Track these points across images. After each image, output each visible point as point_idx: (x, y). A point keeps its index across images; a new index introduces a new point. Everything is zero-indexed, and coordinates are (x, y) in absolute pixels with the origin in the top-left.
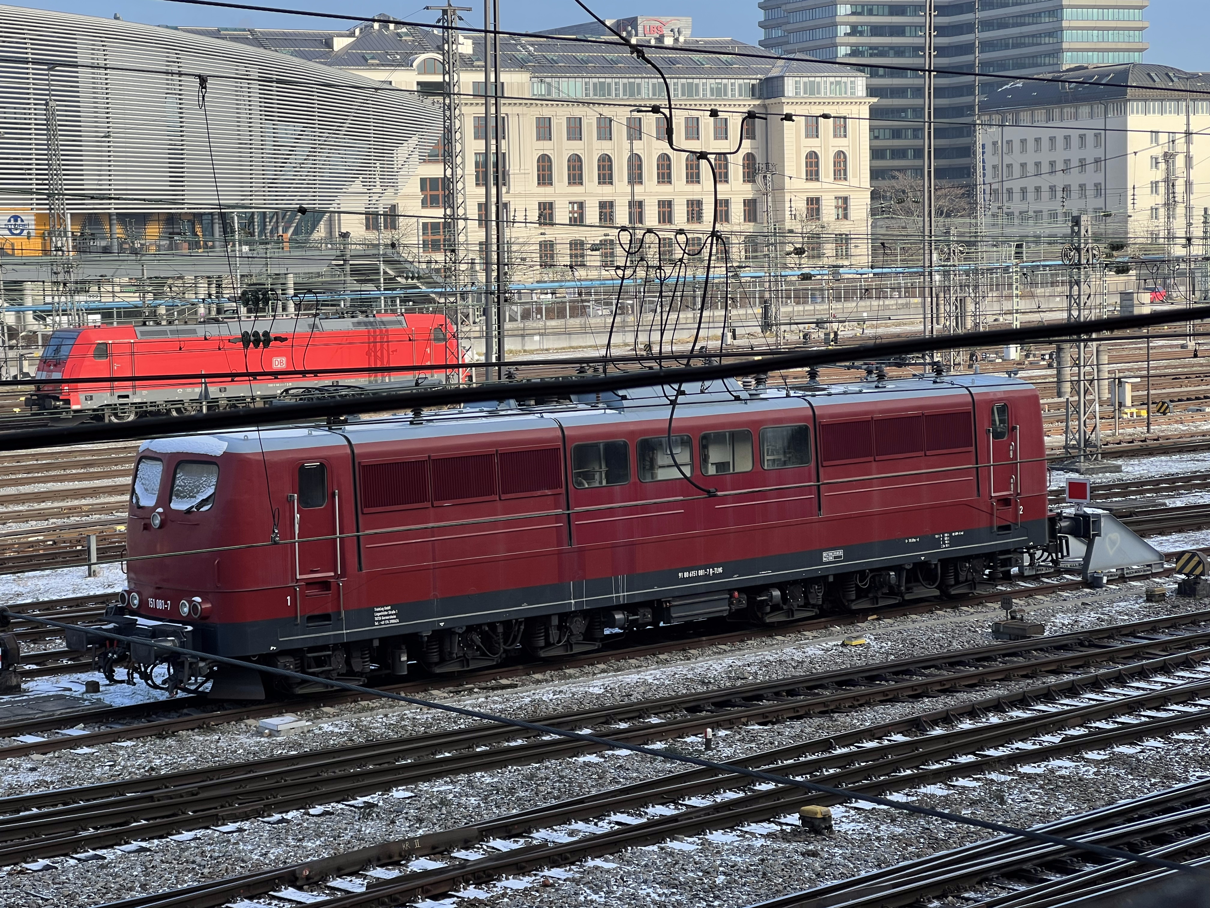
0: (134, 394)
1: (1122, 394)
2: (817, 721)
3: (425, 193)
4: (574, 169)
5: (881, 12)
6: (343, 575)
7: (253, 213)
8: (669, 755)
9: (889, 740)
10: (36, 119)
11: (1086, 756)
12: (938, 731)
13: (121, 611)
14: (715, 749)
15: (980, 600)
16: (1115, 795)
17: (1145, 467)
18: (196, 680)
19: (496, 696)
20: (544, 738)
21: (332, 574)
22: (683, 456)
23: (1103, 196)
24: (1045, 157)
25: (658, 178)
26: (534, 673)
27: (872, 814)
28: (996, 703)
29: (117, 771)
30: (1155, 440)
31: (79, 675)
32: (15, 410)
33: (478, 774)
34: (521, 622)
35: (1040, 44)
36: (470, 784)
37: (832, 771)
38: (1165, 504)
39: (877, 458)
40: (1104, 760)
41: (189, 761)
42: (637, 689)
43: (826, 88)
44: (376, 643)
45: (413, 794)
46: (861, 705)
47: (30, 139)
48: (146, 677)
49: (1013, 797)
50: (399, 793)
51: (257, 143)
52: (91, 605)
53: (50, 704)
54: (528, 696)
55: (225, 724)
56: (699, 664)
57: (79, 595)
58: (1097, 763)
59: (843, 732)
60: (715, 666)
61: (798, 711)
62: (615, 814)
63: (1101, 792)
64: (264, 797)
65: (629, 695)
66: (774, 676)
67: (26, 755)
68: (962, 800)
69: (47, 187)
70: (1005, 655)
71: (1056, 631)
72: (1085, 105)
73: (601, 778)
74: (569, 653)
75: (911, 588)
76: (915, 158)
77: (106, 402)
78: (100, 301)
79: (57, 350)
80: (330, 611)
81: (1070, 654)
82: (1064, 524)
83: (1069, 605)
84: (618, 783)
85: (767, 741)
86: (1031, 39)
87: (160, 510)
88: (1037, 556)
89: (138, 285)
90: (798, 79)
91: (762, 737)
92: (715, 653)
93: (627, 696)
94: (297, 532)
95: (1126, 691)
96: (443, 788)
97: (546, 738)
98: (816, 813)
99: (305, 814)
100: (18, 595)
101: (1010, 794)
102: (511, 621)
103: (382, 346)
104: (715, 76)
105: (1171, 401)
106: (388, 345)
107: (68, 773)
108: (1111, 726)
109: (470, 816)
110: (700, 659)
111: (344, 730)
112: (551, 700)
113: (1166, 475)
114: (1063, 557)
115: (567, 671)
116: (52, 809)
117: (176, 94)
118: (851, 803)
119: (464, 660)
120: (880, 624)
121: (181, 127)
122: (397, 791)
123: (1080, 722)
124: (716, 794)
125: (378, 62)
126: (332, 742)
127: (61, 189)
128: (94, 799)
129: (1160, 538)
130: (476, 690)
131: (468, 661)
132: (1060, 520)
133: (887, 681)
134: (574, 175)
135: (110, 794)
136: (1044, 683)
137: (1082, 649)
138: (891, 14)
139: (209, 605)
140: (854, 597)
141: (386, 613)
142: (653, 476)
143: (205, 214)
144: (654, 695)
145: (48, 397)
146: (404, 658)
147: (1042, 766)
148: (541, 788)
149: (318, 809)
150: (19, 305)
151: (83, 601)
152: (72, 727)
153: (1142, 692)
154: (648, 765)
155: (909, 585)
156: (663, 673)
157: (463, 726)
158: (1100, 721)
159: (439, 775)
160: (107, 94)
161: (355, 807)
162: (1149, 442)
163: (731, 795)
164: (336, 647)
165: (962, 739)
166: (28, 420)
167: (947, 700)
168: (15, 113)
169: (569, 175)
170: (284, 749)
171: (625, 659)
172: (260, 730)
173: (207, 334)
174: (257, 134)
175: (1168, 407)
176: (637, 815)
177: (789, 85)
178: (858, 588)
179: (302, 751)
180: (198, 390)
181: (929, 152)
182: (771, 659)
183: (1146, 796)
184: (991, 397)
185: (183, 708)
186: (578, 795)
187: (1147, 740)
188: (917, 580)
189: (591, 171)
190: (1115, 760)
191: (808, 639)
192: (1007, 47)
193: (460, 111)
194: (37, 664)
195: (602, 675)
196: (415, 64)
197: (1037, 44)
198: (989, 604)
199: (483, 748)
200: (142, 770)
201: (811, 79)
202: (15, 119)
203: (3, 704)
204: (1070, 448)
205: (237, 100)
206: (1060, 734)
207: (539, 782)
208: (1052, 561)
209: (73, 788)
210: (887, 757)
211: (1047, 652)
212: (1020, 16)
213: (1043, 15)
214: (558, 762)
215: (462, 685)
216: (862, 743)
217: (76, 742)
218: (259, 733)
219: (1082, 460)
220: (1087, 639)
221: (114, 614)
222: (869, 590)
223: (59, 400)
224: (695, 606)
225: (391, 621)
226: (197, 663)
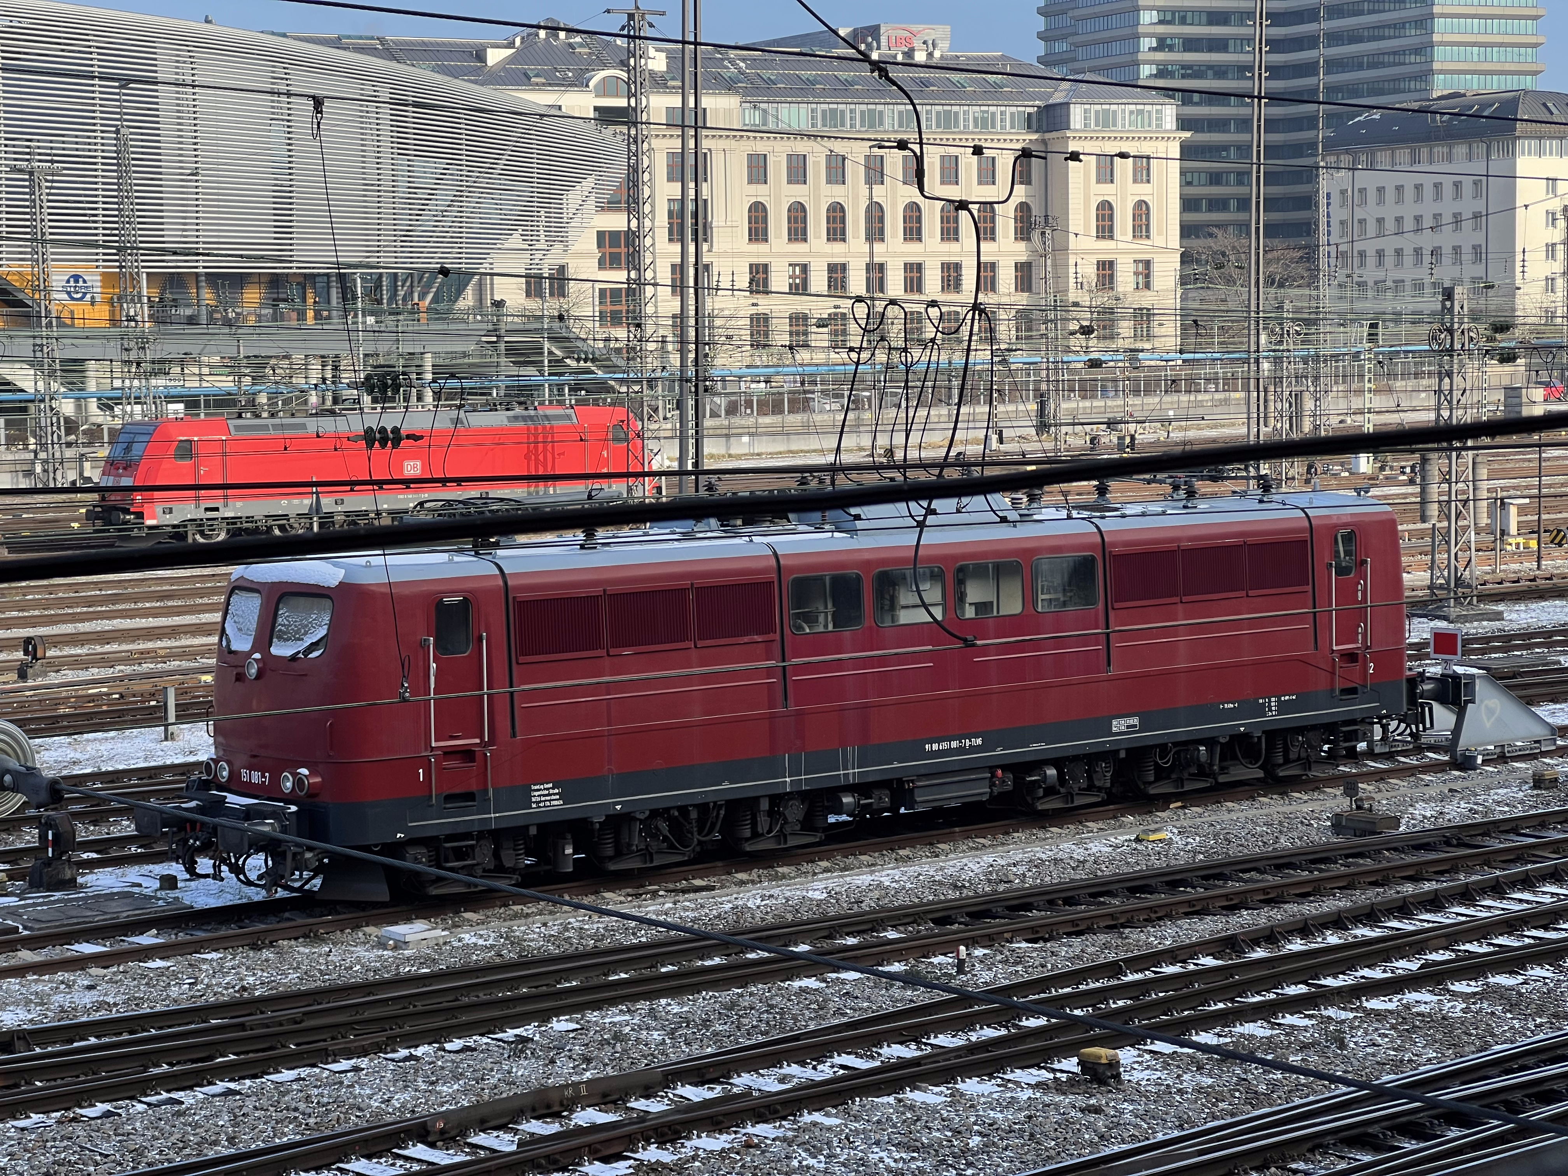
0: (226, 506)
1: (1505, 519)
2: (1102, 938)
3: (603, 250)
4: (796, 222)
5: (1196, 21)
6: (491, 742)
7: (381, 274)
8: (910, 980)
9: (1195, 964)
10: (103, 151)
11: (1452, 988)
12: (1260, 953)
13: (205, 785)
14: (969, 972)
15: (1317, 784)
16: (1489, 1039)
17: (1533, 614)
18: (301, 875)
19: (687, 901)
20: (748, 956)
21: (477, 741)
22: (933, 593)
23: (1484, 261)
24: (1408, 211)
25: (905, 234)
26: (737, 872)
27: (1173, 1059)
28: (1336, 918)
29: (199, 991)
30: (1547, 579)
31: (151, 867)
32: (73, 525)
33: (663, 1001)
34: (721, 806)
35: (1404, 64)
36: (652, 1013)
37: (1121, 1003)
38: (1559, 662)
39: (1184, 599)
40: (1475, 994)
41: (291, 979)
42: (870, 894)
43: (1124, 119)
44: (533, 831)
45: (578, 1026)
46: (1160, 919)
47: (96, 177)
48: (237, 870)
49: (1356, 1040)
50: (561, 1025)
51: (387, 184)
52: (168, 777)
53: (114, 904)
54: (729, 902)
55: (338, 933)
56: (951, 863)
57: (153, 764)
58: (1465, 997)
59: (1136, 953)
60: (970, 865)
61: (1077, 925)
62: (839, 1055)
63: (1471, 1035)
64: (387, 1027)
65: (859, 902)
66: (1048, 879)
67: (83, 969)
68: (1290, 1043)
69: (117, 238)
70: (1347, 856)
71: (1414, 826)
72: (1462, 143)
73: (822, 1009)
74: (782, 846)
75: (1227, 768)
76: (1239, 210)
77: (189, 517)
78: (183, 386)
79: (128, 449)
80: (474, 788)
81: (1432, 856)
82: (1427, 687)
83: (1433, 792)
84: (844, 1015)
85: (1037, 963)
86: (1392, 57)
87: (257, 656)
88: (1391, 728)
89: (232, 367)
90: (1087, 106)
91: (1031, 958)
92: (972, 848)
93: (857, 902)
94: (432, 686)
95: (1505, 904)
96: (617, 1019)
97: (752, 956)
98: (1100, 1057)
99: (439, 1049)
100: (74, 762)
101: (1353, 1036)
102: (708, 804)
103: (545, 449)
104: (980, 102)
106: (553, 447)
107: (136, 992)
108: (1485, 949)
109: (652, 1055)
110: (951, 856)
111: (491, 942)
112: (758, 907)
113: (1561, 625)
114: (1425, 729)
115: (779, 869)
116: (115, 1039)
117: (283, 120)
118: (1145, 1044)
119: (647, 854)
120: (1185, 814)
121: (290, 162)
122: (558, 1021)
123: (1445, 944)
124: (970, 1030)
125: (543, 80)
126: (475, 958)
127: (135, 242)
128: (170, 1027)
129: (1552, 706)
130: (661, 893)
131: (651, 855)
132: (1422, 681)
133: (1194, 887)
134: (796, 230)
135: (189, 1020)
136: (1398, 892)
137: (1448, 849)
138: (1210, 23)
139: (318, 780)
140: (1152, 779)
141: (546, 792)
142: (893, 618)
143: (319, 275)
144: (891, 901)
145: (115, 508)
146: (569, 851)
147: (1395, 999)
148: (745, 1021)
149: (456, 1044)
150: (79, 390)
151: (157, 771)
152: (142, 934)
153: (1526, 906)
154: (883, 992)
155: (1225, 764)
156: (904, 873)
157: (644, 940)
158: (1470, 942)
159: (613, 1002)
160: (195, 119)
161: (504, 1042)
162: (1539, 582)
163: (989, 1033)
164: (481, 835)
165: (1291, 963)
166: (90, 538)
167: (1271, 913)
168: (77, 143)
169: (789, 229)
170: (413, 966)
171: (855, 855)
172: (383, 940)
173: (320, 429)
174: (387, 172)
175: (1564, 536)
176: (867, 1056)
177: (1077, 115)
178: (1158, 768)
179: (436, 969)
180: (307, 502)
181: (1258, 203)
182: (1044, 857)
183: (1529, 1041)
184: (1334, 521)
185: (284, 912)
186: (792, 1030)
187: (1532, 968)
188: (1235, 758)
189: (817, 224)
190: (1488, 993)
191: (1092, 831)
192: (1360, 67)
193: (649, 144)
194: (97, 852)
195: (825, 875)
196: (592, 84)
197: (1400, 64)
198: (1328, 790)
199: (670, 968)
200: (231, 990)
201: (1104, 107)
202: (77, 150)
203: (55, 902)
204: (1437, 588)
205: (362, 128)
206: (1418, 959)
207: (741, 1013)
208: (1411, 734)
209: (141, 1012)
210: (1193, 986)
211: (1403, 852)
212: (1378, 27)
213: (1407, 25)
214: (766, 987)
215: (643, 886)
216: (1161, 967)
217: (147, 953)
218: (382, 945)
219: (1452, 604)
220: (1454, 836)
221: (197, 789)
222: (1171, 769)
223: (130, 513)
224: (947, 787)
225: (553, 803)
226: (302, 854)
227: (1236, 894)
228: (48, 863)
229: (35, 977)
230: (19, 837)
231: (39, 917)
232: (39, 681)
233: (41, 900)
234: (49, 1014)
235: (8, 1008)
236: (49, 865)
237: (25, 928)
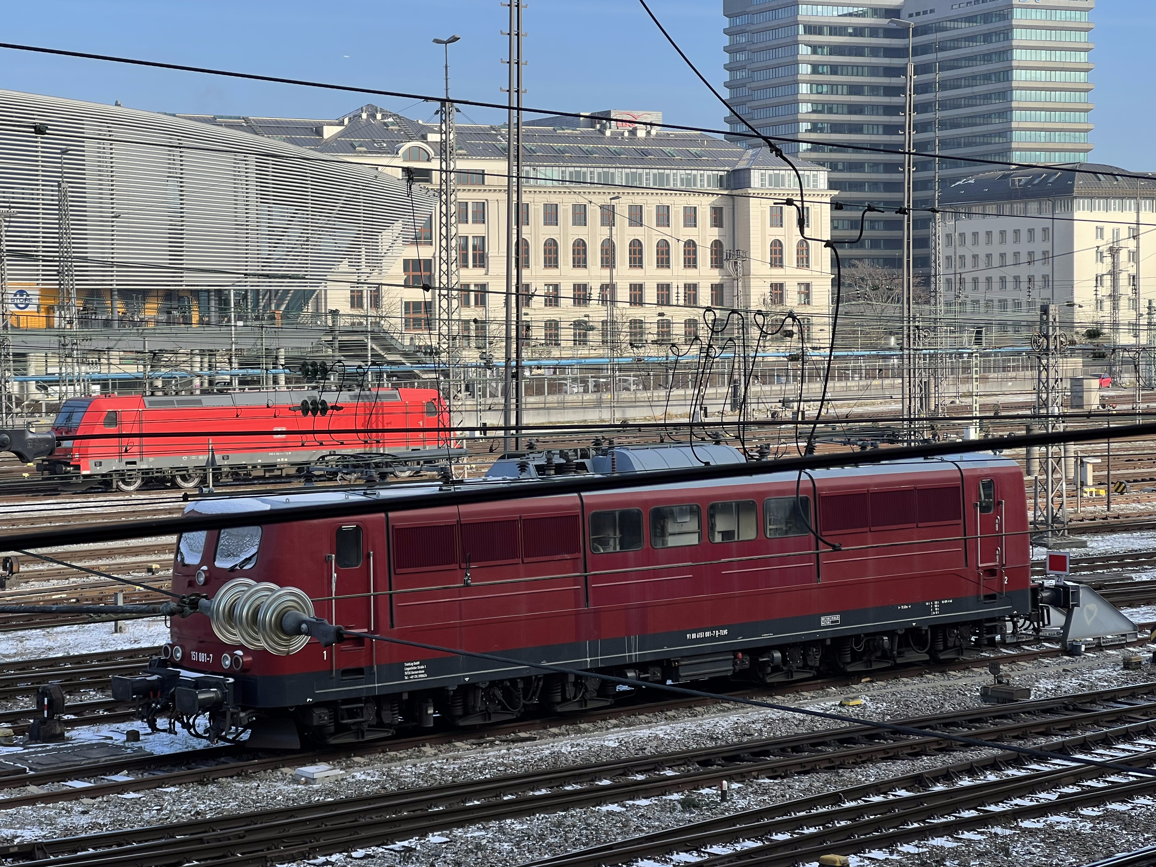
0: (142, 460)
1: (1084, 474)
2: (824, 776)
3: (408, 273)
4: (550, 253)
5: (840, 111)
6: (376, 631)
7: (246, 291)
8: (688, 805)
9: (893, 795)
10: (43, 199)
11: (1082, 812)
12: (939, 788)
13: (163, 664)
14: (730, 800)
15: (967, 665)
16: (1112, 849)
17: (1108, 543)
18: (237, 730)
19: (517, 748)
20: (567, 788)
21: (366, 630)
22: (692, 524)
23: (1051, 287)
24: (1009, 248)
25: (630, 263)
26: (550, 727)
27: (886, 863)
28: (992, 762)
29: (164, 815)
30: (1115, 518)
31: (118, 725)
32: (24, 474)
33: (508, 821)
34: (540, 678)
35: (991, 143)
36: (501, 830)
37: (843, 823)
38: (1131, 578)
39: (873, 529)
40: (1099, 817)
41: (231, 806)
42: (650, 744)
43: (790, 181)
44: (405, 696)
45: (448, 840)
46: (864, 762)
47: (38, 218)
48: (187, 726)
49: (1017, 849)
50: (435, 838)
51: (253, 224)
52: (120, 660)
53: (94, 752)
54: (548, 749)
55: (262, 772)
56: (706, 721)
57: (108, 650)
58: (1092, 819)
59: (850, 787)
60: (721, 722)
61: (805, 767)
62: (642, 860)
63: (1099, 846)
64: (308, 840)
65: (643, 749)
66: (778, 733)
67: (77, 799)
68: (969, 852)
69: (57, 264)
70: (995, 718)
71: (1040, 696)
72: (1034, 201)
73: (626, 827)
74: (584, 708)
75: (903, 653)
76: (871, 247)
77: (114, 468)
78: (99, 373)
79: (69, 419)
80: (363, 665)
81: (1056, 718)
82: (1045, 594)
83: (1051, 671)
84: (642, 831)
85: (778, 794)
86: (982, 138)
87: (205, 568)
88: (1019, 625)
89: (138, 357)
90: (763, 171)
91: (774, 790)
92: (720, 711)
93: (641, 749)
94: (334, 590)
95: (1112, 753)
96: (476, 834)
97: (568, 788)
98: (835, 862)
99: (347, 857)
100: (49, 649)
101: (1014, 847)
102: (531, 677)
103: (377, 418)
104: (685, 167)
105: (1128, 482)
106: (383, 417)
107: (118, 816)
108: (1101, 785)
109: (505, 860)
110: (705, 716)
111: (376, 778)
112: (570, 753)
113: (1130, 551)
114: (1044, 625)
115: (581, 725)
116: (107, 850)
117: (177, 177)
118: (864, 853)
119: (486, 714)
120: (873, 686)
121: (182, 208)
122: (433, 836)
123: (1073, 781)
124: (736, 842)
125: (365, 149)
126: (366, 790)
127: (71, 266)
128: (146, 841)
129: (1130, 610)
130: (497, 742)
131: (489, 714)
132: (1042, 590)
133: (886, 740)
134: (550, 259)
135: (161, 836)
136: (1035, 744)
137: (1067, 713)
138: (850, 113)
139: (250, 659)
140: (849, 660)
141: (415, 668)
142: (664, 543)
143: (201, 290)
144: (666, 749)
145: (59, 462)
146: (430, 711)
147: (1041, 821)
148: (570, 835)
149: (360, 853)
150: (22, 375)
151: (112, 655)
152: (116, 773)
153: (1127, 754)
154: (668, 814)
155: (901, 650)
156: (673, 728)
157: (488, 776)
158: (1091, 779)
159: (472, 821)
160: (112, 176)
161: (395, 851)
162: (1109, 520)
163: (750, 844)
164: (367, 700)
165: (965, 794)
166: (38, 485)
167: (944, 759)
168: (23, 194)
169: (545, 259)
170: (320, 796)
171: (635, 715)
172: (297, 778)
174: (253, 215)
175: (1125, 487)
176: (662, 861)
177: (756, 177)
178: (853, 652)
179: (338, 798)
181: (909, 243)
182: (774, 717)
183: (1141, 850)
184: (979, 473)
185: (220, 757)
186: (605, 842)
187: (1138, 798)
188: (908, 645)
189: (566, 255)
190: (1107, 816)
191: (806, 699)
192: (959, 145)
193: (456, 196)
194: (75, 714)
195: (616, 729)
196: (401, 152)
197: (988, 144)
198: (975, 669)
199: (510, 797)
200: (188, 814)
201: (776, 172)
202: (23, 198)
203: (50, 751)
204: (1038, 524)
205: (235, 184)
206: (1055, 792)
207: (567, 829)
208: (1034, 629)
209: (124, 830)
210: (895, 811)
211: (1035, 715)
212: (972, 117)
213: (993, 116)
214: (582, 810)
215: (483, 738)
216: (869, 797)
217: (122, 788)
218: (296, 780)
219: (1050, 535)
220: (1071, 703)
221: (158, 666)
222: (863, 653)
223: (70, 466)
224: (702, 665)
225: (420, 676)
226: (238, 714)
227: (918, 744)
228: (44, 721)
229: (43, 805)
230: (15, 703)
231: (40, 761)
232: (14, 590)
233: (40, 749)
234: (57, 831)
235: (26, 827)
236: (45, 723)
237: (31, 769)
